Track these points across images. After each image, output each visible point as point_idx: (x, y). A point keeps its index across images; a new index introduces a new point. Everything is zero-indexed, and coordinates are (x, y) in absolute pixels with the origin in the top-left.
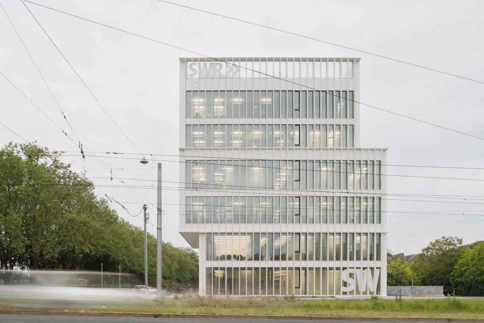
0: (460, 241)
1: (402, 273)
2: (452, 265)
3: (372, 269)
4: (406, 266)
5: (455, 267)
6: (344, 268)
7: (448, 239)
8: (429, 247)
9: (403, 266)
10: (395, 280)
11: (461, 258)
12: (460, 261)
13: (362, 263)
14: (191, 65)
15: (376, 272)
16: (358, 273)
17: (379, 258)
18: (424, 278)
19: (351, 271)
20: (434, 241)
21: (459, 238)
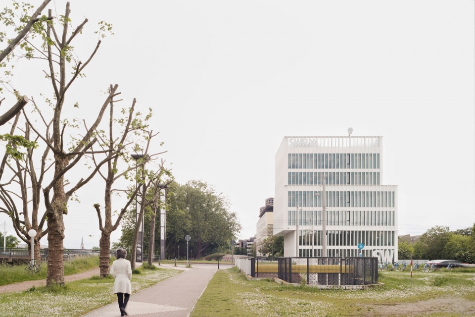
0: (448, 228)
1: (408, 251)
2: (443, 245)
3: (389, 250)
4: (410, 247)
5: (445, 247)
6: (374, 250)
7: (440, 227)
8: (427, 233)
9: (408, 246)
10: (402, 255)
11: (449, 241)
12: (448, 243)
13: (384, 247)
14: (290, 140)
15: (392, 252)
16: (382, 253)
17: (393, 244)
18: (424, 255)
19: (378, 251)
20: (430, 229)
21: (447, 227)
